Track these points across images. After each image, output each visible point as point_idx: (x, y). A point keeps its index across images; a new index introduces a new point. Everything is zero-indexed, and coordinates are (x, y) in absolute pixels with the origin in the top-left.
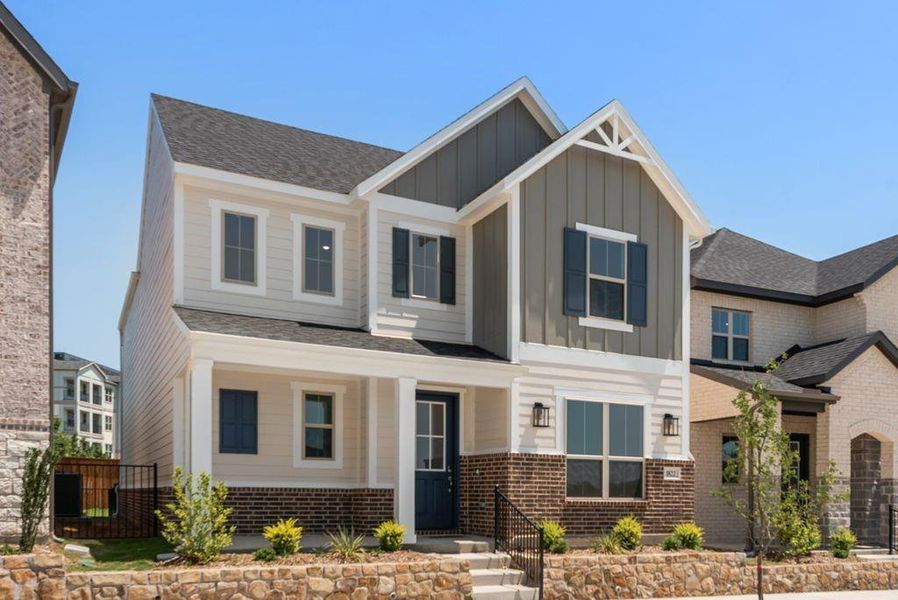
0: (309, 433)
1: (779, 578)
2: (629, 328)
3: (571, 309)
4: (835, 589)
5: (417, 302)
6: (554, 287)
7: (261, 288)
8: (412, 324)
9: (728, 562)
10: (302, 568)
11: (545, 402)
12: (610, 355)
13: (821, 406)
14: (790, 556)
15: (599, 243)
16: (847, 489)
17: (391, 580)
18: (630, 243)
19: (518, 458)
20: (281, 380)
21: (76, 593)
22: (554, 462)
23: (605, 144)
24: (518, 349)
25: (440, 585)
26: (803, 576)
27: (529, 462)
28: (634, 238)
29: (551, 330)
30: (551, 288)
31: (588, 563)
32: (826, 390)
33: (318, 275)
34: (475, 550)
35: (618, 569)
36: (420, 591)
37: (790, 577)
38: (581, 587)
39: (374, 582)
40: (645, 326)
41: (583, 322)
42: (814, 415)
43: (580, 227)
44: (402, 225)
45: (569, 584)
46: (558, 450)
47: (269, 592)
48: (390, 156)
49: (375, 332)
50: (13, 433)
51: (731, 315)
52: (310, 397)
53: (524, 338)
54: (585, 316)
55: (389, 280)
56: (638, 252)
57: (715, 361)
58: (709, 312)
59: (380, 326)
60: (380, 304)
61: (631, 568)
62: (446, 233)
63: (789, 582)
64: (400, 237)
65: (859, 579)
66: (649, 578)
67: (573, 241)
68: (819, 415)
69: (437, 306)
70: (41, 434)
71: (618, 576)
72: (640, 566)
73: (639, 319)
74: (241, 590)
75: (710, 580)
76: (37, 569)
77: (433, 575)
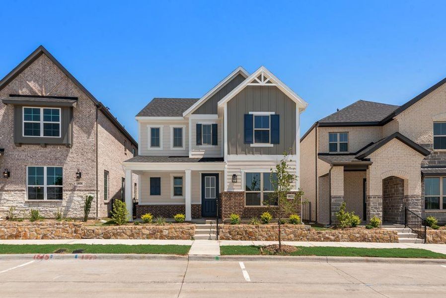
0: (175, 188)
1: (327, 236)
2: (272, 145)
3: (248, 141)
4: (358, 241)
5: (204, 146)
6: (241, 136)
7: (161, 148)
8: (203, 153)
9: (301, 229)
10: (141, 227)
11: (236, 174)
12: (263, 156)
13: (367, 167)
14: (340, 227)
15: (258, 117)
16: (381, 201)
17: (167, 231)
18: (272, 115)
19: (226, 193)
20: (167, 173)
21: (83, 232)
22: (241, 194)
23: (258, 83)
24: (227, 157)
25: (183, 233)
26: (341, 235)
27: (230, 194)
28: (273, 113)
29: (239, 150)
30: (239, 136)
31: (239, 228)
32: (369, 160)
33: (178, 141)
34: (211, 223)
35: (251, 230)
36: (176, 235)
37: (333, 236)
38: (235, 235)
39: (162, 231)
40: (279, 143)
41: (252, 145)
42: (365, 170)
43: (250, 113)
44: (199, 123)
45: (230, 234)
46: (243, 190)
47: (131, 233)
48: (194, 101)
49: (191, 156)
50: (88, 192)
51: (338, 135)
52: (175, 178)
53: (229, 153)
54: (253, 143)
55: (195, 140)
56: (276, 118)
57: (330, 153)
58: (328, 135)
59: (192, 155)
60: (192, 148)
61: (256, 230)
62: (214, 123)
63: (332, 238)
64: (199, 127)
65: (372, 237)
66: (263, 233)
67: (248, 118)
68: (367, 170)
69: (211, 146)
70: (94, 192)
71: (250, 232)
72: (260, 229)
73: (276, 141)
74: (123, 232)
75: (292, 236)
76: (75, 225)
77: (181, 230)
